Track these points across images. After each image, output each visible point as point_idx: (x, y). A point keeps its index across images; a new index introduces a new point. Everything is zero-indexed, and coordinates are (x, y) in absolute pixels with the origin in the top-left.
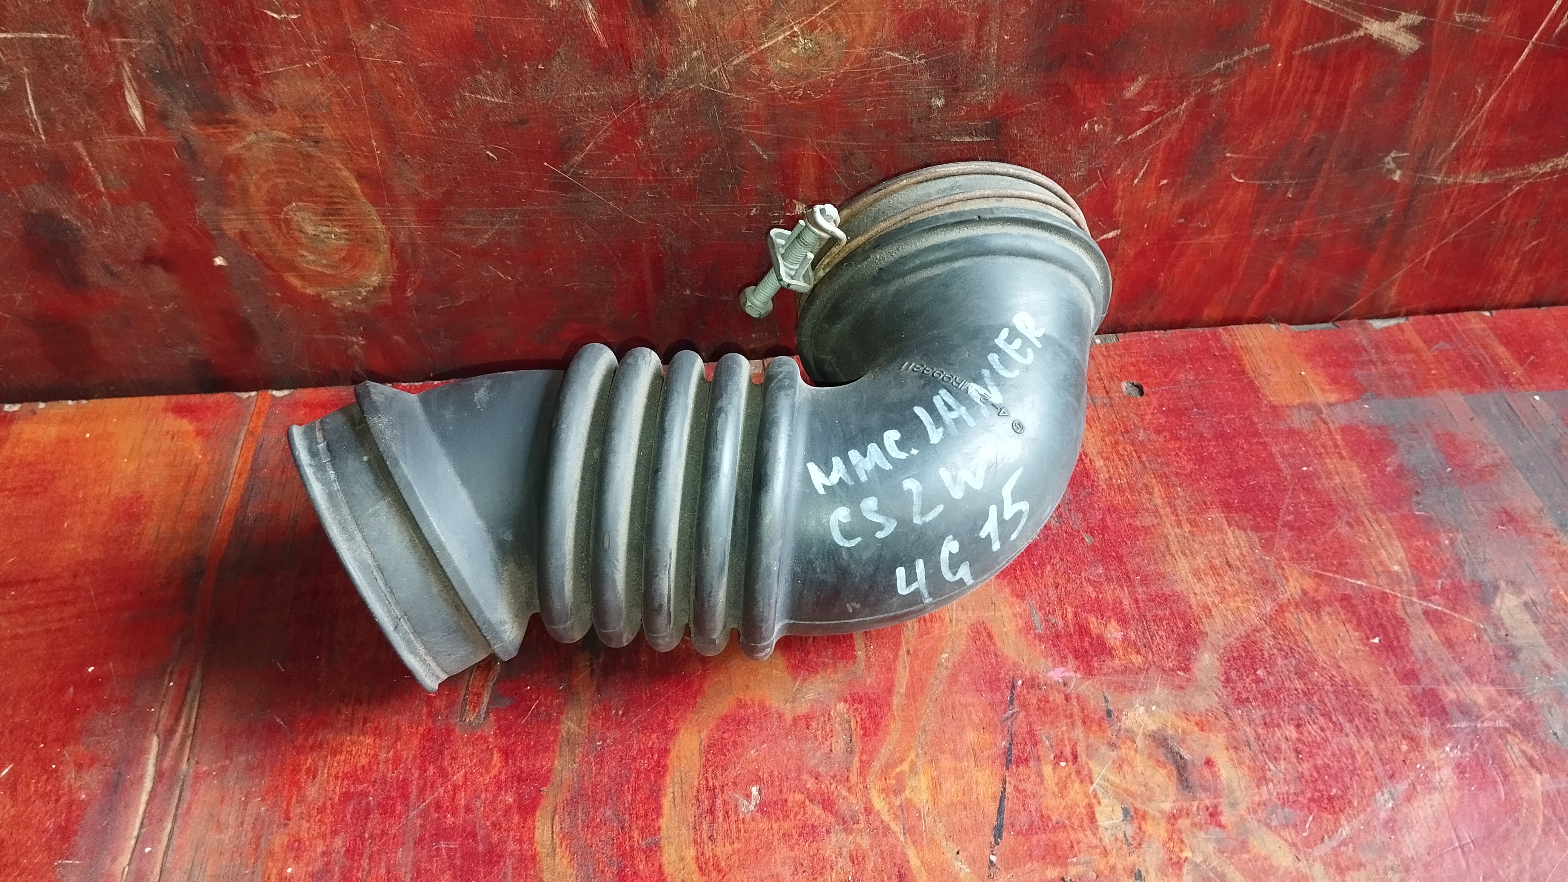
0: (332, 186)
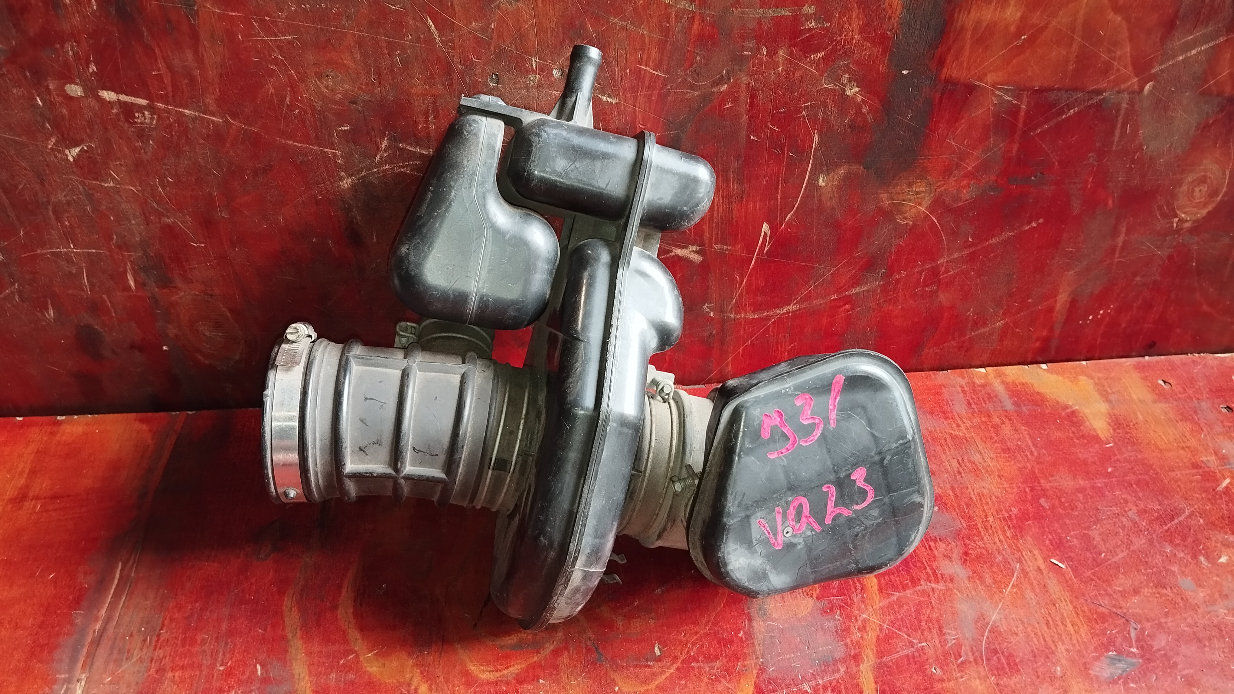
0: (218, 315)
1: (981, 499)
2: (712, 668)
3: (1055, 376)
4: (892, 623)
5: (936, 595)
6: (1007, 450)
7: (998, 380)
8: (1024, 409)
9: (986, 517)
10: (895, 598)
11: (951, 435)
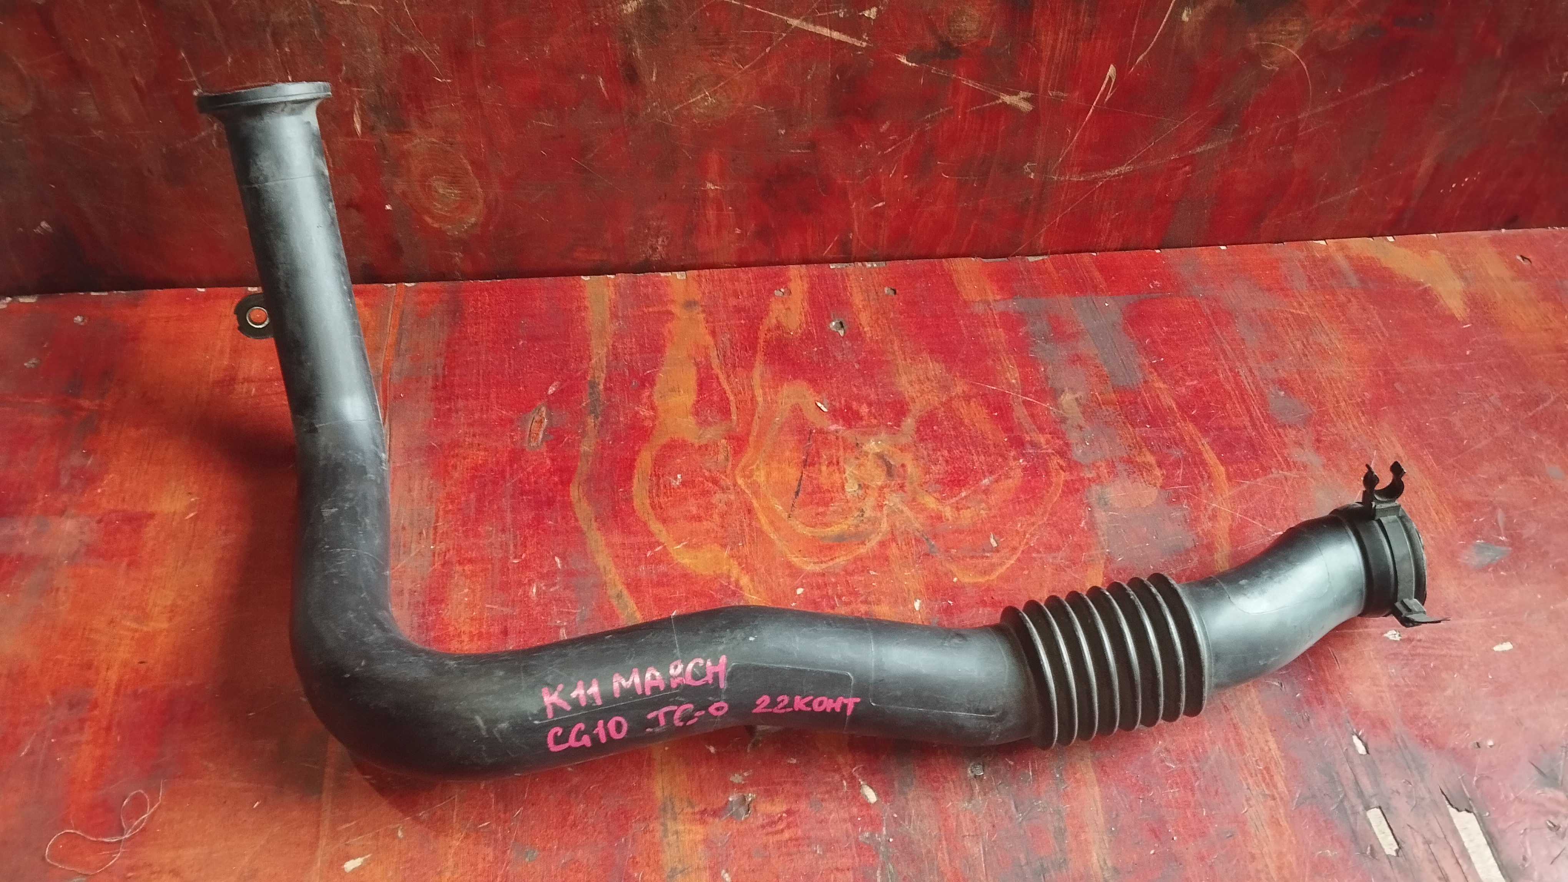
0: (456, 168)
1: (1331, 384)
2: (1054, 558)
3: (1403, 249)
4: (1245, 512)
5: (1289, 483)
6: (1355, 331)
7: (1341, 254)
8: (1371, 286)
9: (1338, 402)
10: (1245, 486)
11: (1292, 313)
